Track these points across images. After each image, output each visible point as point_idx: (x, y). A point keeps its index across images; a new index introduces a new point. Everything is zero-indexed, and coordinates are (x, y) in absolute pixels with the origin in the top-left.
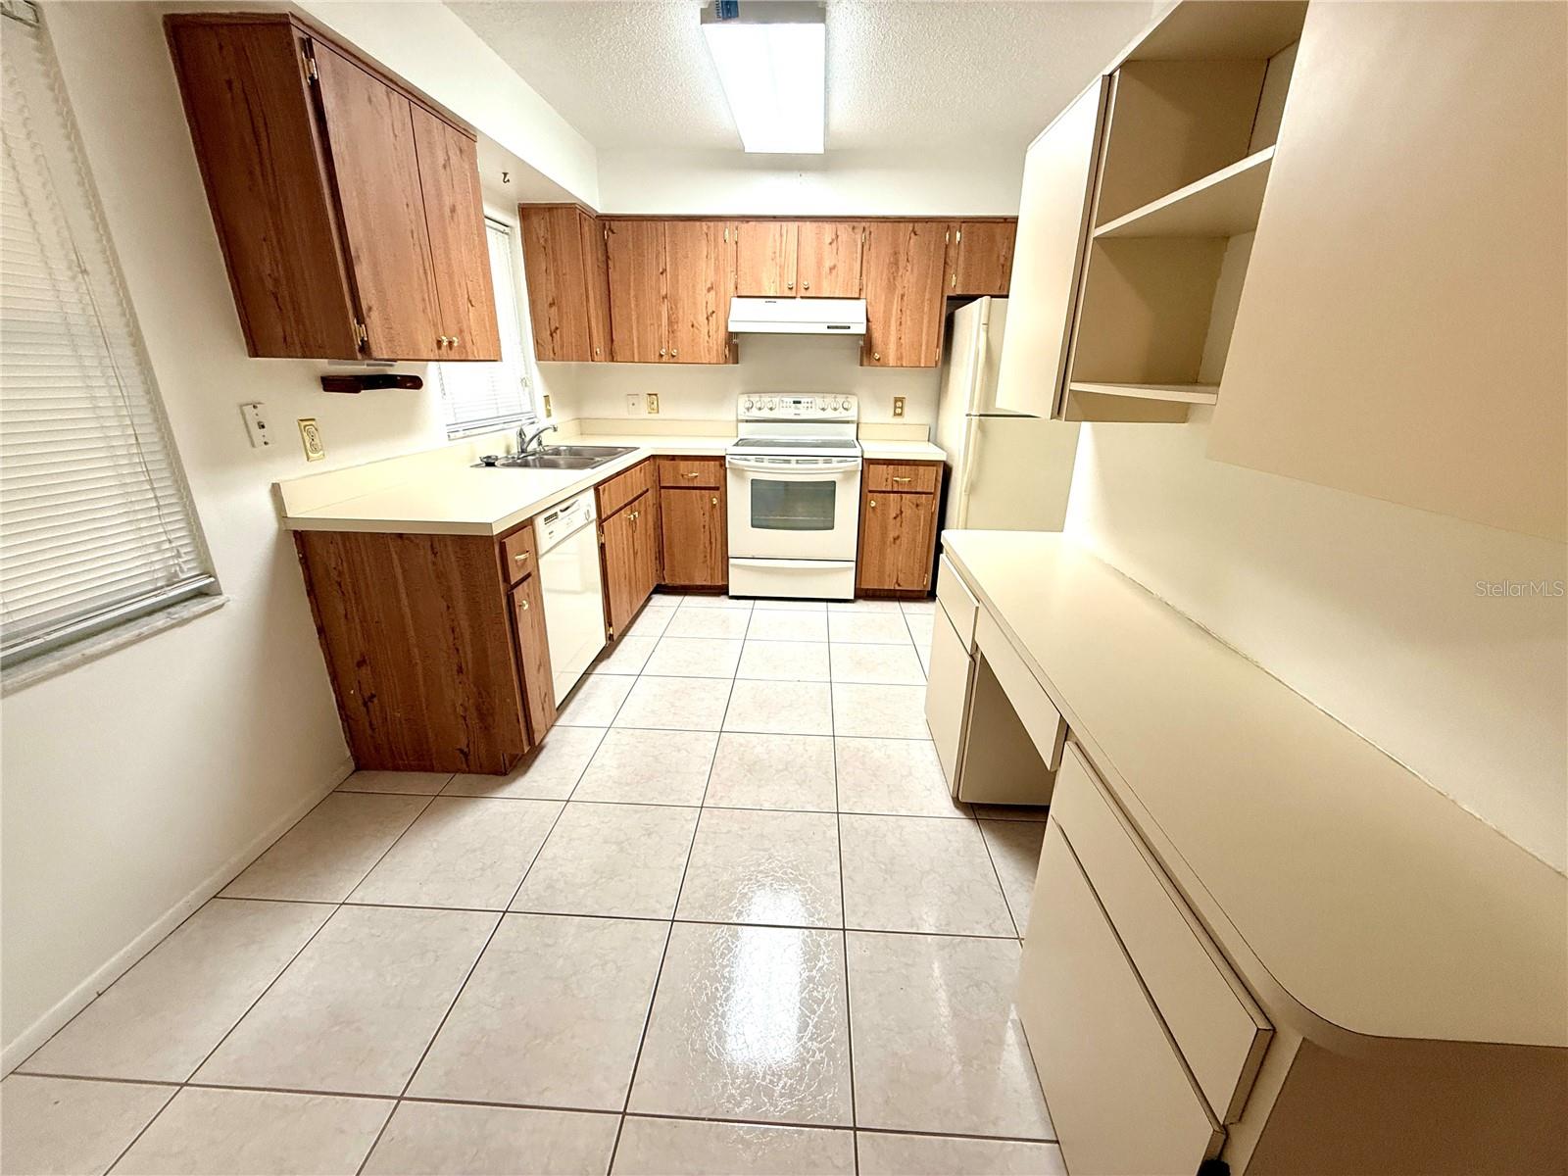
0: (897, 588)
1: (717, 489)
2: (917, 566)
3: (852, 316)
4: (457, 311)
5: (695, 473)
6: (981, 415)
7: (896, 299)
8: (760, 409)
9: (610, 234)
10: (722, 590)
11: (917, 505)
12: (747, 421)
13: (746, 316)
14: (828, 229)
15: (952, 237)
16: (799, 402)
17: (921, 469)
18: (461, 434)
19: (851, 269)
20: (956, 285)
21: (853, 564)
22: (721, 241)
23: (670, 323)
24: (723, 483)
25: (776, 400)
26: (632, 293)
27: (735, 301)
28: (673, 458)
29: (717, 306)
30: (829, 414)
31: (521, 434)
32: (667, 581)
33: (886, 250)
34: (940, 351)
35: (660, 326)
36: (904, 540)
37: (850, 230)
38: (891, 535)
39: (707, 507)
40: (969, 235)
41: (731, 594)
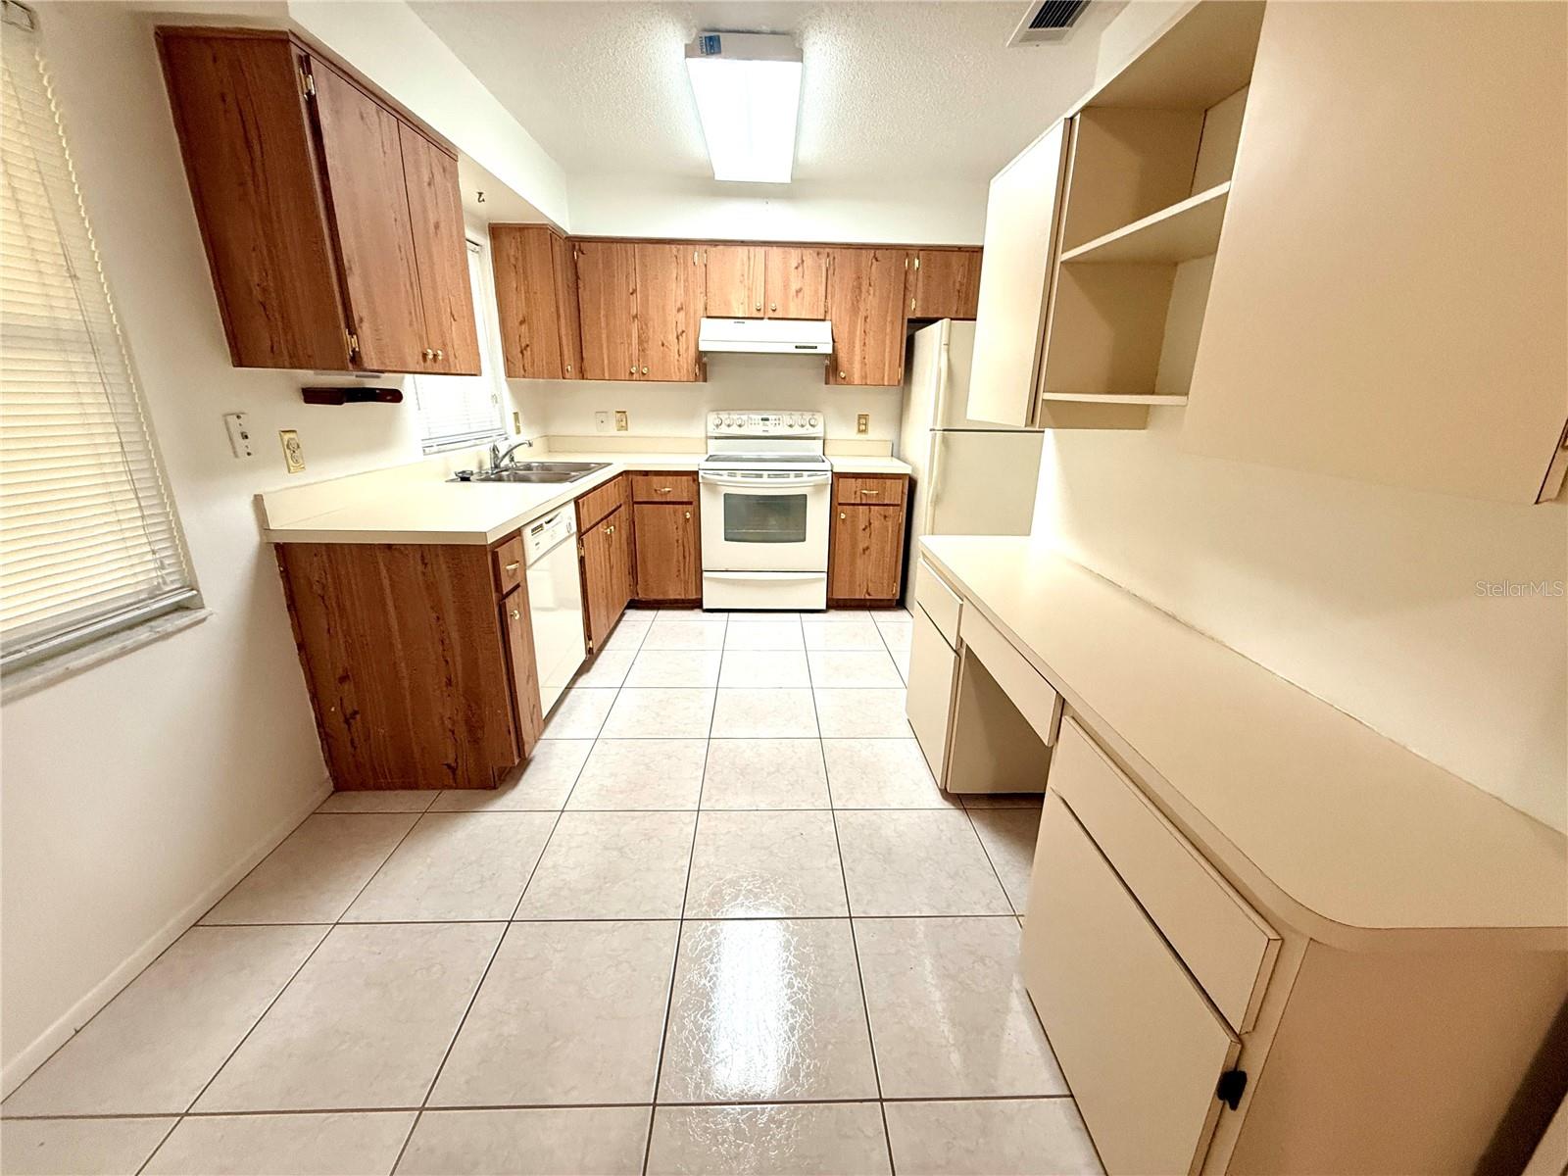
0: (868, 597)
1: (690, 503)
2: (886, 575)
3: (819, 337)
4: (440, 324)
5: (667, 488)
6: (944, 430)
7: (860, 321)
8: (729, 426)
9: (580, 254)
10: (696, 604)
11: (885, 517)
12: (716, 438)
13: (715, 336)
14: (794, 255)
15: (911, 264)
16: (767, 420)
17: (888, 482)
18: (435, 449)
19: (816, 292)
20: (916, 309)
21: (825, 575)
22: (690, 263)
23: (641, 342)
24: (696, 497)
25: (745, 417)
26: (602, 312)
27: (705, 321)
28: (646, 473)
29: (687, 325)
30: (797, 431)
31: (495, 449)
32: (640, 596)
33: (849, 275)
34: (901, 370)
35: (630, 344)
36: (874, 549)
37: (815, 255)
38: (861, 546)
39: (681, 521)
40: (927, 264)
41: (705, 607)
